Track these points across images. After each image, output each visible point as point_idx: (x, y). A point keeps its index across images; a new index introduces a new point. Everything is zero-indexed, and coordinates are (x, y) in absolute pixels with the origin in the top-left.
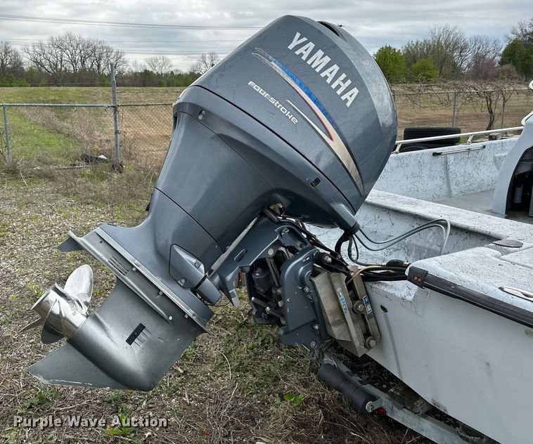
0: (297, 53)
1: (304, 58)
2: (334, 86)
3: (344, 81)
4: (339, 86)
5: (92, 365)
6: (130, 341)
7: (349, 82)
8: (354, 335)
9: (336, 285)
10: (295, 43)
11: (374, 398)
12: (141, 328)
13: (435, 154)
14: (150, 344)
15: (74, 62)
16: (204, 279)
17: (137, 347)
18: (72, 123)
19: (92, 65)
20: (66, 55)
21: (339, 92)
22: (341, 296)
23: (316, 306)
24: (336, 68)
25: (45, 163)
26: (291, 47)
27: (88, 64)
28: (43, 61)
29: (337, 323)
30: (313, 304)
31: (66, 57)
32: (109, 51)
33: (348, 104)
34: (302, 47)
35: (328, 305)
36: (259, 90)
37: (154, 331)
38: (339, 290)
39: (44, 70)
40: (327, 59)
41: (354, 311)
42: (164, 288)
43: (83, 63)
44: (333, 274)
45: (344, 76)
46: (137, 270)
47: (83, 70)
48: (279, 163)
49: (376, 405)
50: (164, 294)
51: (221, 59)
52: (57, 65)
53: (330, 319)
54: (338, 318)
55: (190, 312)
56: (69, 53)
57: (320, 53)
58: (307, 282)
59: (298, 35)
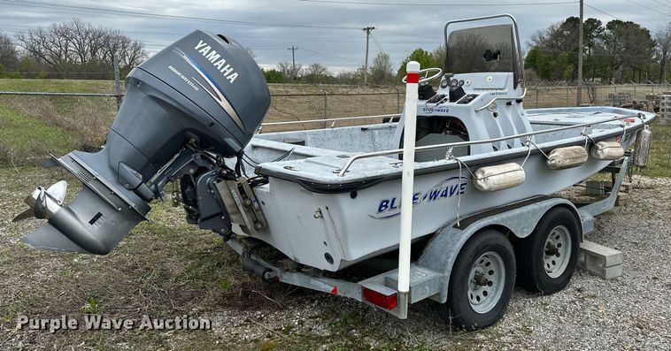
0: (200, 51)
1: (204, 54)
2: (222, 71)
3: (229, 69)
4: (225, 71)
5: (65, 237)
6: (92, 222)
7: (232, 69)
8: (246, 221)
9: (231, 188)
10: (199, 46)
11: (271, 270)
12: (99, 215)
13: (363, 129)
14: (106, 225)
15: (81, 52)
16: (141, 184)
17: (96, 226)
18: (74, 117)
19: (105, 57)
20: (72, 45)
21: (225, 75)
22: (235, 195)
23: (220, 202)
24: (223, 61)
25: (40, 154)
26: (196, 48)
27: (100, 54)
28: (43, 50)
29: (234, 213)
30: (218, 201)
31: (72, 47)
32: (125, 41)
33: (231, 82)
34: (203, 48)
35: (227, 202)
36: (175, 71)
37: (109, 217)
38: (233, 191)
39: (43, 61)
40: (218, 56)
41: (245, 206)
42: (115, 190)
43: (93, 54)
44: (228, 182)
45: (228, 66)
46: (97, 179)
47: (93, 62)
48: (190, 114)
49: (272, 275)
50: (115, 194)
51: (151, 55)
52: (61, 55)
53: (229, 210)
54: (235, 210)
55: (133, 205)
56: (76, 42)
57: (214, 52)
58: (212, 187)
59: (201, 41)
